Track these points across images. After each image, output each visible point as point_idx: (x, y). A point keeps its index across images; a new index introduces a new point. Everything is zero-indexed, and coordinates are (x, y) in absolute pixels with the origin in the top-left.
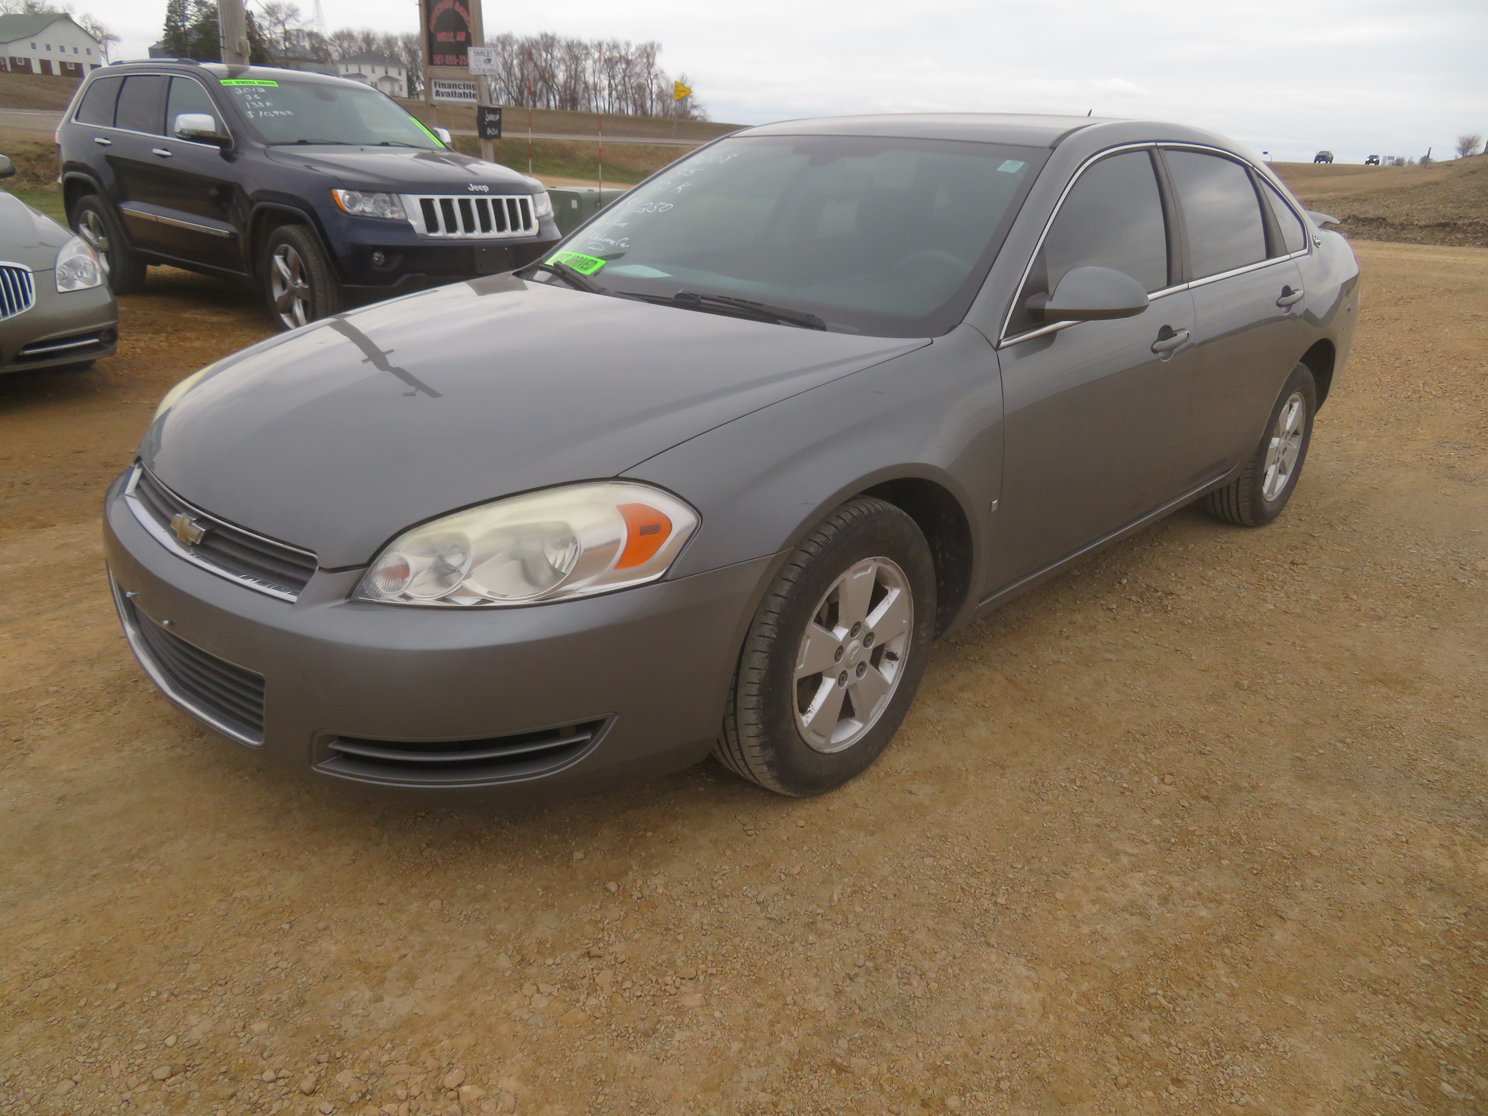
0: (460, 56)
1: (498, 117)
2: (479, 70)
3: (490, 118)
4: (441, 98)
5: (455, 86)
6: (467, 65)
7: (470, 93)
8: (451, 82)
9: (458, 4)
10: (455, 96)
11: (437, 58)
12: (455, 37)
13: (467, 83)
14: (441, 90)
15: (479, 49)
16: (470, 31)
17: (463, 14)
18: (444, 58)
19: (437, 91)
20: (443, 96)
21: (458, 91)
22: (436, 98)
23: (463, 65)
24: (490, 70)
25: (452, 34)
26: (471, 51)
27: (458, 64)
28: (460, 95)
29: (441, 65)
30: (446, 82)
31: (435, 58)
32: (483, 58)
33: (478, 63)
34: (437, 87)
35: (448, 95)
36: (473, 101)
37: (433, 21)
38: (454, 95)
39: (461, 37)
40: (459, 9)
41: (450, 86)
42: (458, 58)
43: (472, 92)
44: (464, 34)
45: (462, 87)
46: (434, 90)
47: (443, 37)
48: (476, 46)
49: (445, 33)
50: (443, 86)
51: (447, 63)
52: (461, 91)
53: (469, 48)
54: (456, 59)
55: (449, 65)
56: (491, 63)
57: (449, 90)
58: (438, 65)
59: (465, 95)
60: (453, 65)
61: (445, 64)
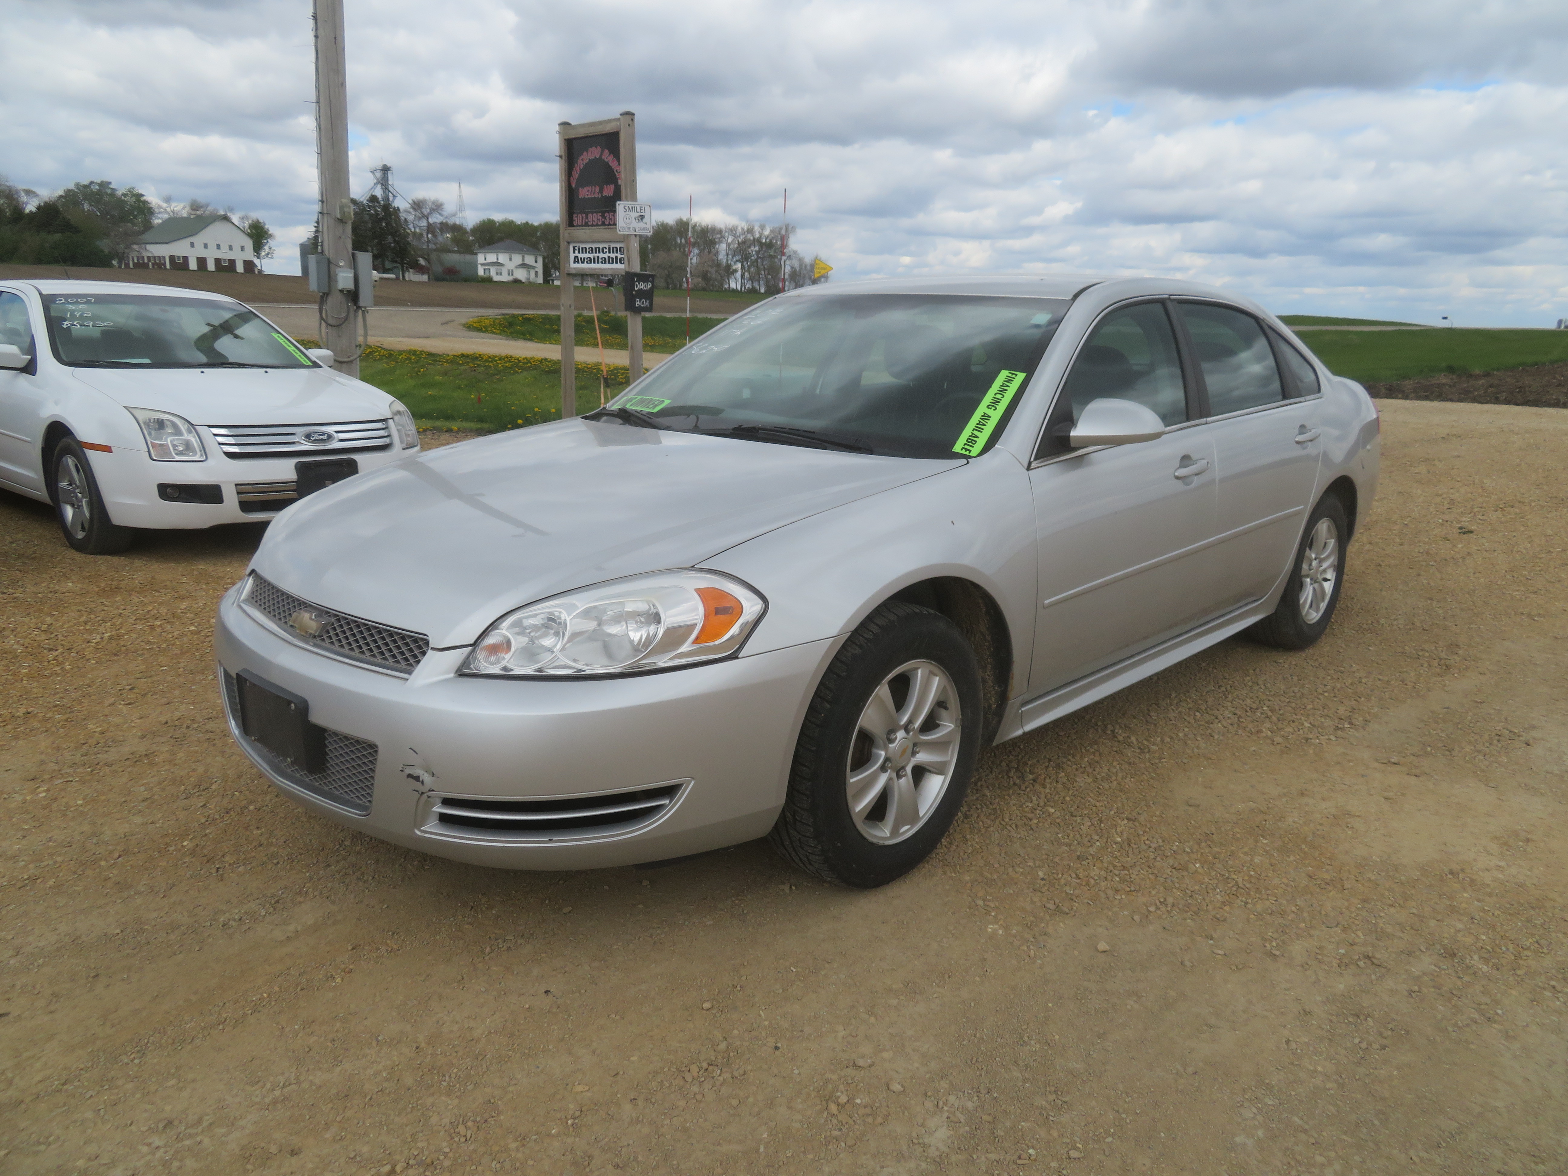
0: (606, 214)
1: (649, 286)
2: (629, 228)
3: (641, 286)
4: (580, 265)
5: (598, 250)
6: (615, 224)
7: (616, 257)
8: (594, 246)
9: (606, 152)
10: (598, 263)
11: (578, 219)
12: (601, 191)
13: (613, 245)
14: (581, 255)
15: (630, 204)
16: (620, 182)
17: (613, 164)
18: (587, 218)
19: (577, 257)
20: (583, 262)
21: (601, 255)
22: (573, 265)
23: (610, 224)
24: (643, 229)
25: (597, 189)
26: (620, 206)
27: (603, 224)
28: (604, 261)
29: (582, 226)
30: (588, 246)
31: (575, 218)
32: (634, 215)
33: (628, 221)
34: (577, 252)
35: (590, 261)
36: (619, 266)
37: (576, 175)
38: (596, 260)
39: (609, 191)
40: (607, 157)
41: (592, 251)
42: (603, 217)
43: (619, 256)
44: (612, 187)
45: (607, 250)
46: (572, 256)
47: (585, 193)
48: (627, 200)
49: (589, 189)
50: (584, 250)
51: (590, 224)
52: (606, 256)
53: (618, 203)
54: (601, 218)
55: (593, 225)
56: (644, 220)
57: (591, 256)
58: (578, 226)
59: (610, 260)
60: (597, 225)
61: (587, 225)
